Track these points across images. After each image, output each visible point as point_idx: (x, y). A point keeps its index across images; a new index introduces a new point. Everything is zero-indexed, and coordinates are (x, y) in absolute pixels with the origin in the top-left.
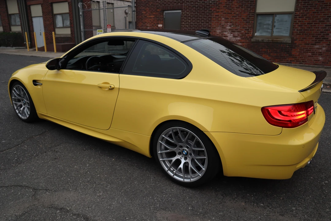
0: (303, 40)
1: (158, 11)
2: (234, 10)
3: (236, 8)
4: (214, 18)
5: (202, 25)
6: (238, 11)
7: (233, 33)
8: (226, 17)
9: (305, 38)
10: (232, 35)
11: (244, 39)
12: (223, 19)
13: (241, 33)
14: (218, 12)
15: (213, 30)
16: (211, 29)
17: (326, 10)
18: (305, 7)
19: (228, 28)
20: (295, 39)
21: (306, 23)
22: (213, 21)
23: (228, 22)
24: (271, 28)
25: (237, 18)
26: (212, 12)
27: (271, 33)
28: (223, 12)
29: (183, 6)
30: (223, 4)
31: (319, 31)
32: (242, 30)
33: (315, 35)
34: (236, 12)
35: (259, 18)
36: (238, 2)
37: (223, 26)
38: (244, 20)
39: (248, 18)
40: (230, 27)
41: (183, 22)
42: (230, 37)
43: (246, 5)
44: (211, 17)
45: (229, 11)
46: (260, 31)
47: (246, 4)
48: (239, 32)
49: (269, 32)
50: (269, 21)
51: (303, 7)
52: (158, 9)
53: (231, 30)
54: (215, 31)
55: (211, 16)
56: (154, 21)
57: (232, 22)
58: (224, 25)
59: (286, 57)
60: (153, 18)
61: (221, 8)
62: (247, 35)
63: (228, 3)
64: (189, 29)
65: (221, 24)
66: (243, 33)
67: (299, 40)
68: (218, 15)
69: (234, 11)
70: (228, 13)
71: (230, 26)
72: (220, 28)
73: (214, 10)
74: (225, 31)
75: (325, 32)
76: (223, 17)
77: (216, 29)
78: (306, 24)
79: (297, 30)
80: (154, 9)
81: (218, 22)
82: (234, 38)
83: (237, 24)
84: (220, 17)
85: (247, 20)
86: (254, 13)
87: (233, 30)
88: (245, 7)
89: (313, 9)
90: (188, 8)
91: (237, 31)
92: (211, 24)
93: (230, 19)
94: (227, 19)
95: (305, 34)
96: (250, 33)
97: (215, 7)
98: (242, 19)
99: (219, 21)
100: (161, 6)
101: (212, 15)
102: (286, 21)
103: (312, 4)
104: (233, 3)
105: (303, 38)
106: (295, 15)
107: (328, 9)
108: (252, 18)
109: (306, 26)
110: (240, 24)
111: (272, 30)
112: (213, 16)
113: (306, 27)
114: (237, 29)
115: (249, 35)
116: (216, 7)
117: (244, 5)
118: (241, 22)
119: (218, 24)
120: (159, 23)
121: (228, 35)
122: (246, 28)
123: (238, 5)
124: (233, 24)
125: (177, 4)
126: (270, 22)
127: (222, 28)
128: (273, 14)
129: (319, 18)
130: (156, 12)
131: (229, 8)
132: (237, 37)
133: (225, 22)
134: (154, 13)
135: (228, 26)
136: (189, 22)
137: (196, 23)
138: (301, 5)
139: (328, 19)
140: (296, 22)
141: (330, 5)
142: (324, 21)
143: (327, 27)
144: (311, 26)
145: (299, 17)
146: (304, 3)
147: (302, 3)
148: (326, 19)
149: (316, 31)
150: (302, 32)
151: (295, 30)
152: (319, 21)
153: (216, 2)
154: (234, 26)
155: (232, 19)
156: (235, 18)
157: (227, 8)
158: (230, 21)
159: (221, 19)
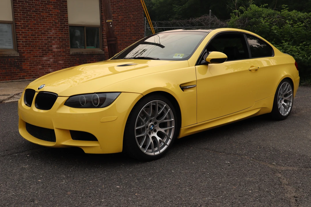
0: (31, 53)
9: (32, 51)
17: (44, 22)
18: (25, 17)
20: (22, 51)
21: (30, 34)
31: (44, 43)
33: (41, 47)
51: (23, 17)
59: (17, 72)
67: (27, 53)
75: (49, 44)
78: (30, 36)
79: (23, 42)
89: (33, 20)
95: (32, 46)
102: (6, 32)
103: (31, 15)
105: (30, 51)
106: (16, 26)
109: (30, 37)
113: (30, 39)
129: (40, 30)
138: (20, 14)
139: (48, 31)
140: (19, 33)
141: (46, 18)
142: (45, 33)
143: (49, 39)
144: (35, 37)
145: (21, 28)
146: (23, 13)
147: (20, 12)
148: (46, 31)
149: (41, 43)
150: (28, 44)
151: (20, 42)
152: (41, 33)
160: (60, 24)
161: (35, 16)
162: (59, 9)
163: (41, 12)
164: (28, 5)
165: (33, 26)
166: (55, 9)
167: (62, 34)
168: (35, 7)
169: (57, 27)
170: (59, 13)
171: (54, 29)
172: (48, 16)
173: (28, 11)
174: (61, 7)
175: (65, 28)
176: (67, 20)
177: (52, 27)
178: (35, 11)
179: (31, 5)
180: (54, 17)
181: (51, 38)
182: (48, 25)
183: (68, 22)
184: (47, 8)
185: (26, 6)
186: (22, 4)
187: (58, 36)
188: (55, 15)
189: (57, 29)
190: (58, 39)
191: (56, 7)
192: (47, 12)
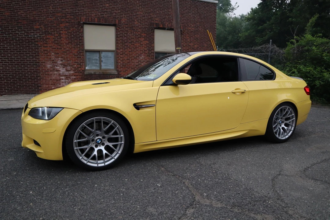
0: (126, 72)
2: (64, 45)
3: (65, 44)
4: (43, 53)
5: (28, 59)
6: (68, 47)
7: (65, 67)
8: (56, 52)
9: (127, 70)
10: (64, 69)
11: (77, 72)
12: (53, 54)
13: (74, 67)
14: (45, 47)
15: (42, 64)
16: (39, 64)
17: (136, 50)
18: (123, 47)
19: (59, 62)
20: (120, 71)
21: (126, 59)
22: (41, 55)
23: (59, 57)
24: (99, 63)
25: (68, 53)
26: (39, 47)
27: (99, 67)
28: (51, 47)
30: (50, 39)
31: (135, 65)
32: (74, 64)
33: (133, 68)
34: (66, 48)
35: (88, 54)
36: (67, 39)
37: (54, 61)
38: (75, 56)
39: (78, 54)
40: (61, 62)
42: (63, 71)
43: (75, 43)
44: (39, 52)
45: (58, 46)
46: (90, 65)
47: (75, 41)
48: (71, 66)
49: (98, 66)
50: (96, 56)
51: (122, 47)
53: (63, 64)
54: (45, 66)
55: (38, 50)
57: (62, 57)
58: (55, 60)
61: (50, 43)
62: (79, 69)
63: (56, 39)
64: (10, 63)
65: (51, 59)
66: (76, 67)
67: (123, 72)
68: (47, 50)
69: (64, 47)
70: (57, 49)
71: (61, 61)
72: (51, 62)
73: (41, 45)
74: (56, 66)
75: (139, 66)
76: (53, 52)
77: (46, 64)
78: (126, 60)
79: (120, 64)
81: (48, 57)
82: (68, 72)
83: (68, 58)
84: (49, 52)
85: (78, 56)
86: (83, 49)
87: (65, 64)
88: (74, 44)
89: (129, 49)
91: (69, 66)
92: (39, 59)
93: (61, 54)
94: (57, 54)
95: (126, 67)
96: (83, 67)
97: (42, 42)
98: (73, 54)
99: (48, 55)
101: (39, 49)
102: (110, 57)
103: (128, 46)
104: (62, 39)
105: (125, 70)
106: (117, 53)
107: (137, 49)
108: (82, 54)
109: (126, 61)
110: (71, 59)
111: (100, 64)
112: (41, 50)
113: (126, 62)
114: (69, 63)
115: (82, 69)
116: (44, 42)
117: (73, 42)
118: (72, 57)
119: (47, 59)
121: (60, 69)
122: (78, 62)
123: (67, 42)
124: (64, 59)
126: (97, 58)
127: (53, 62)
128: (99, 51)
129: (133, 55)
131: (58, 44)
132: (70, 71)
133: (55, 57)
136: (9, 56)
137: (19, 58)
138: (120, 45)
139: (139, 56)
140: (119, 58)
141: (138, 47)
142: (137, 58)
143: (139, 62)
144: (129, 61)
145: (120, 55)
146: (122, 44)
147: (120, 44)
148: (138, 57)
149: (133, 65)
150: (124, 66)
151: (119, 64)
152: (134, 58)
153: (43, 37)
154: (65, 61)
155: (63, 54)
156: (65, 53)
157: (56, 44)
158: (61, 56)
159: (50, 54)
160: (148, 51)
161: (130, 46)
162: (148, 41)
163: (135, 43)
164: (126, 39)
165: (128, 53)
166: (145, 40)
167: (149, 58)
168: (131, 40)
169: (146, 54)
170: (148, 43)
171: (143, 55)
172: (139, 46)
173: (126, 43)
174: (150, 39)
175: (151, 54)
176: (154, 48)
177: (142, 54)
178: (130, 43)
179: (128, 38)
180: (144, 46)
181: (141, 61)
182: (139, 52)
183: (154, 49)
184: (139, 40)
185: (124, 39)
186: (122, 38)
187: (146, 60)
188: (145, 45)
189: (145, 55)
190: (146, 62)
191: (146, 39)
192: (139, 43)
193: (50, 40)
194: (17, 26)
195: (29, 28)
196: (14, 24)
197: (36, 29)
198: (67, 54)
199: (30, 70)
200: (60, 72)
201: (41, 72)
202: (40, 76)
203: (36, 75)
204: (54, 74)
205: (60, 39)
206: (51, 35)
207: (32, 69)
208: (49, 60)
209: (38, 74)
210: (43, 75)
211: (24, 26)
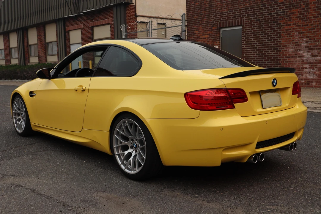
1: (214, 30)
2: (312, 20)
3: (314, 17)
4: (285, 34)
5: (269, 43)
6: (316, 22)
7: (311, 51)
8: (300, 31)
10: (310, 54)
12: (296, 33)
14: (289, 25)
15: (283, 48)
16: (280, 48)
22: (283, 37)
23: (303, 37)
25: (316, 30)
26: (282, 26)
28: (295, 24)
29: (244, 21)
30: (295, 13)
34: (314, 23)
36: (316, 10)
37: (297, 43)
40: (306, 44)
41: (245, 41)
42: (307, 56)
44: (281, 33)
45: (304, 22)
48: (319, 49)
52: (212, 26)
53: (308, 47)
54: (286, 50)
55: (280, 30)
56: (208, 42)
57: (308, 37)
58: (298, 41)
60: (207, 38)
61: (294, 20)
63: (302, 12)
64: (252, 49)
65: (294, 41)
68: (290, 29)
69: (311, 22)
70: (303, 26)
71: (307, 42)
72: (293, 45)
73: (283, 23)
74: (300, 50)
76: (297, 31)
77: (288, 48)
80: (209, 27)
81: (291, 39)
82: (313, 58)
83: (316, 38)
84: (293, 31)
87: (311, 47)
90: (250, 23)
91: (316, 49)
92: (281, 41)
93: (306, 33)
94: (302, 33)
97: (285, 19)
99: (291, 36)
100: (217, 23)
101: (282, 29)
104: (310, 11)
110: (320, 39)
112: (283, 30)
114: (316, 45)
116: (287, 18)
118: (320, 36)
119: (289, 41)
120: (215, 44)
121: (304, 54)
123: (316, 14)
124: (310, 39)
125: (236, 19)
127: (296, 45)
130: (211, 30)
131: (304, 18)
132: (317, 56)
133: (299, 38)
134: (209, 32)
135: (304, 43)
136: (252, 40)
137: (261, 42)
153: (286, 12)
154: (311, 42)
155: (309, 32)
156: (312, 31)
157: (302, 19)
158: (306, 35)
159: (293, 34)
193: (295, 15)
194: (262, 4)
195: (272, 4)
196: (259, 3)
197: (280, 4)
198: (314, 32)
199: (270, 56)
200: (303, 58)
201: (282, 59)
202: (280, 64)
203: (276, 62)
204: (296, 61)
205: (307, 11)
206: (296, 8)
207: (273, 54)
208: (292, 42)
209: (278, 61)
210: (284, 62)
211: (268, 3)
